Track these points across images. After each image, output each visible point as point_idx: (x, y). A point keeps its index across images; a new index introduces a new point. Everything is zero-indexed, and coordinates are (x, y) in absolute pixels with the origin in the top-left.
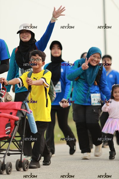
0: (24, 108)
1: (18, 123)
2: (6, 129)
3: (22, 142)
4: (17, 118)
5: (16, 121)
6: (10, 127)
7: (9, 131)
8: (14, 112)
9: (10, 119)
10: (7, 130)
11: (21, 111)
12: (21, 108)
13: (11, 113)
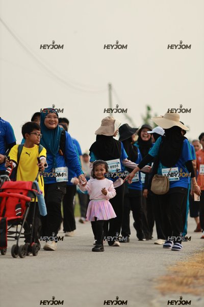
0: (35, 188)
1: (29, 204)
2: (16, 210)
3: (31, 225)
4: (29, 198)
5: (27, 201)
6: (20, 209)
7: (20, 212)
8: (25, 193)
9: (20, 199)
10: (18, 211)
11: (32, 192)
12: (32, 188)
13: (21, 193)
